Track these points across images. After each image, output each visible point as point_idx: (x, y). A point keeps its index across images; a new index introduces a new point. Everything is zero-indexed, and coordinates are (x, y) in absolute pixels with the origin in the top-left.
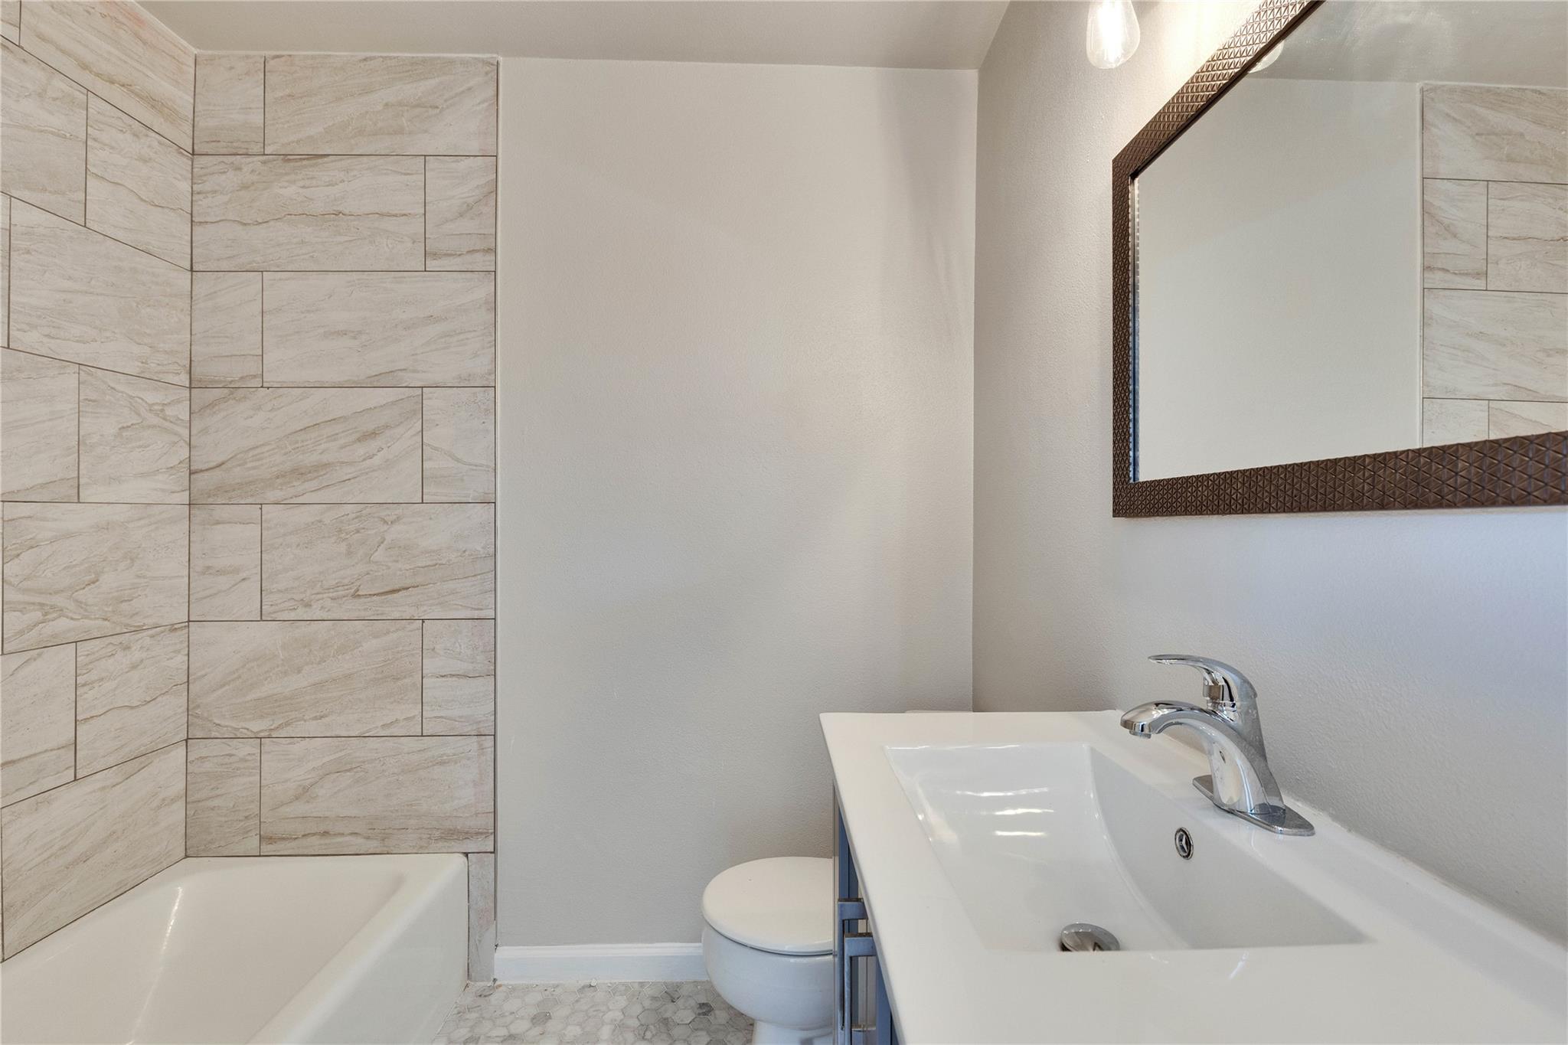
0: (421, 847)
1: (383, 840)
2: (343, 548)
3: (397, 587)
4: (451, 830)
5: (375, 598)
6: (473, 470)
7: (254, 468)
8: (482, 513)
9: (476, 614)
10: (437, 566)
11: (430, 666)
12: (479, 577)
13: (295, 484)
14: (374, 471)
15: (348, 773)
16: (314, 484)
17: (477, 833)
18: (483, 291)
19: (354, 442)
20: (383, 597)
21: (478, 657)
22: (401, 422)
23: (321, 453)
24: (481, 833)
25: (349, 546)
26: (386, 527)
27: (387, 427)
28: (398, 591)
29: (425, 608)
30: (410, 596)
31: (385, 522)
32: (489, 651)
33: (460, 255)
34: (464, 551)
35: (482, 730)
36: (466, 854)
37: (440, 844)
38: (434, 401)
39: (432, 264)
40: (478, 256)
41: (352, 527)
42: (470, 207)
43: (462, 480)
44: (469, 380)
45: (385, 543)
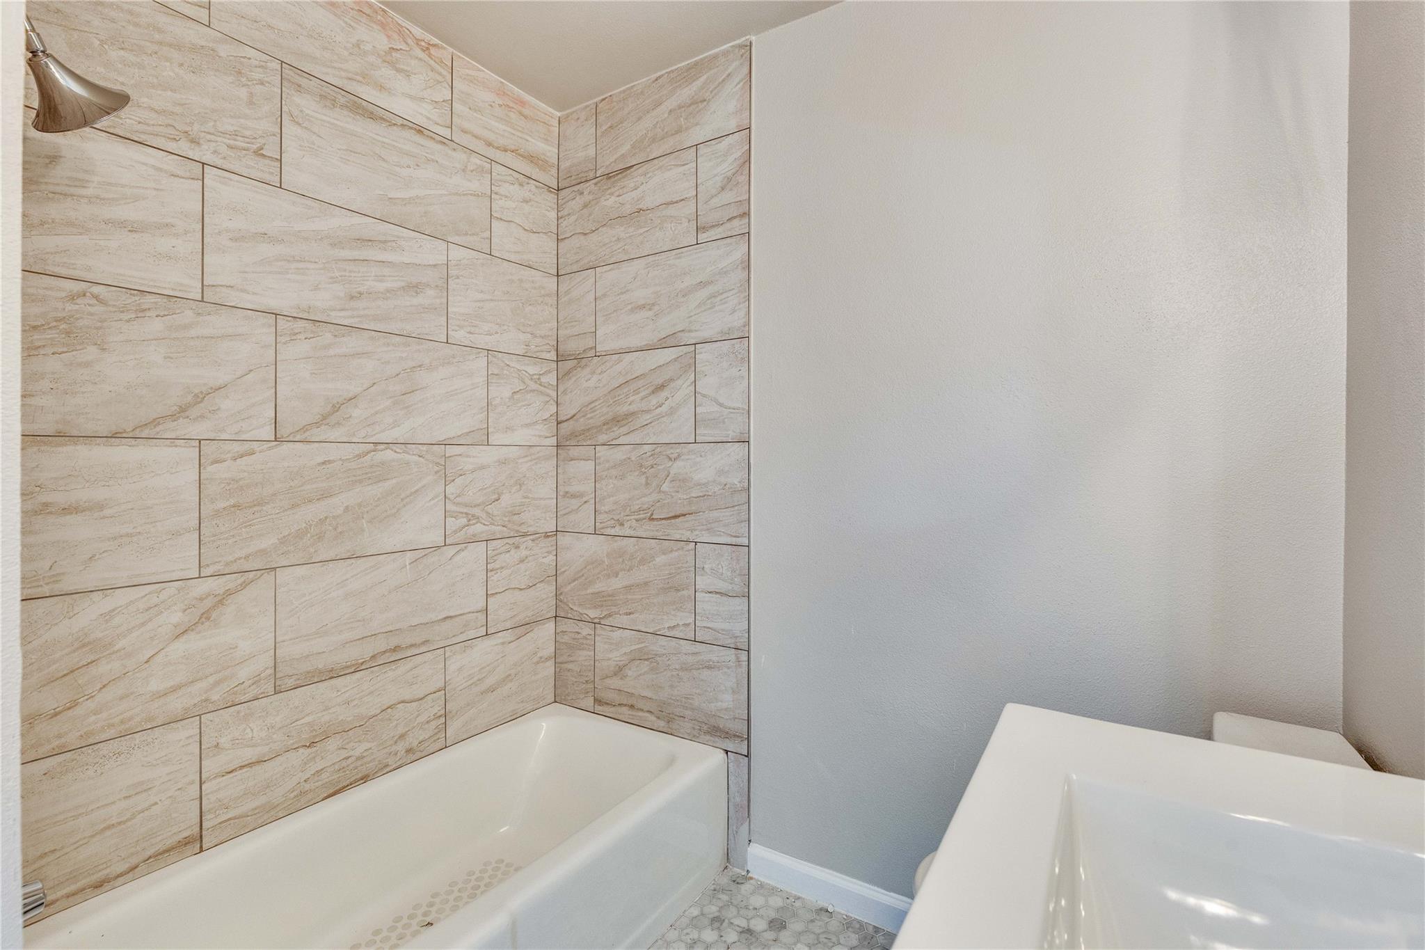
0: (694, 736)
1: (669, 722)
2: (643, 480)
3: (678, 513)
4: (714, 727)
5: (663, 522)
6: (731, 413)
7: (592, 418)
8: (737, 451)
9: (734, 540)
10: (706, 497)
11: (702, 582)
12: (736, 508)
13: (615, 429)
14: (663, 417)
15: (646, 662)
16: (624, 430)
17: (735, 736)
18: (739, 253)
19: (650, 394)
20: (669, 521)
21: (736, 579)
22: (681, 375)
23: (630, 404)
24: (738, 736)
25: (647, 478)
26: (670, 463)
27: (671, 380)
28: (679, 516)
29: (697, 532)
30: (687, 521)
31: (670, 459)
32: (744, 575)
33: (722, 224)
34: (725, 485)
35: (738, 644)
36: (727, 752)
37: (708, 737)
38: (704, 354)
39: (703, 237)
40: (736, 222)
41: (649, 463)
42: (729, 180)
43: (724, 423)
44: (729, 334)
45: (670, 476)
